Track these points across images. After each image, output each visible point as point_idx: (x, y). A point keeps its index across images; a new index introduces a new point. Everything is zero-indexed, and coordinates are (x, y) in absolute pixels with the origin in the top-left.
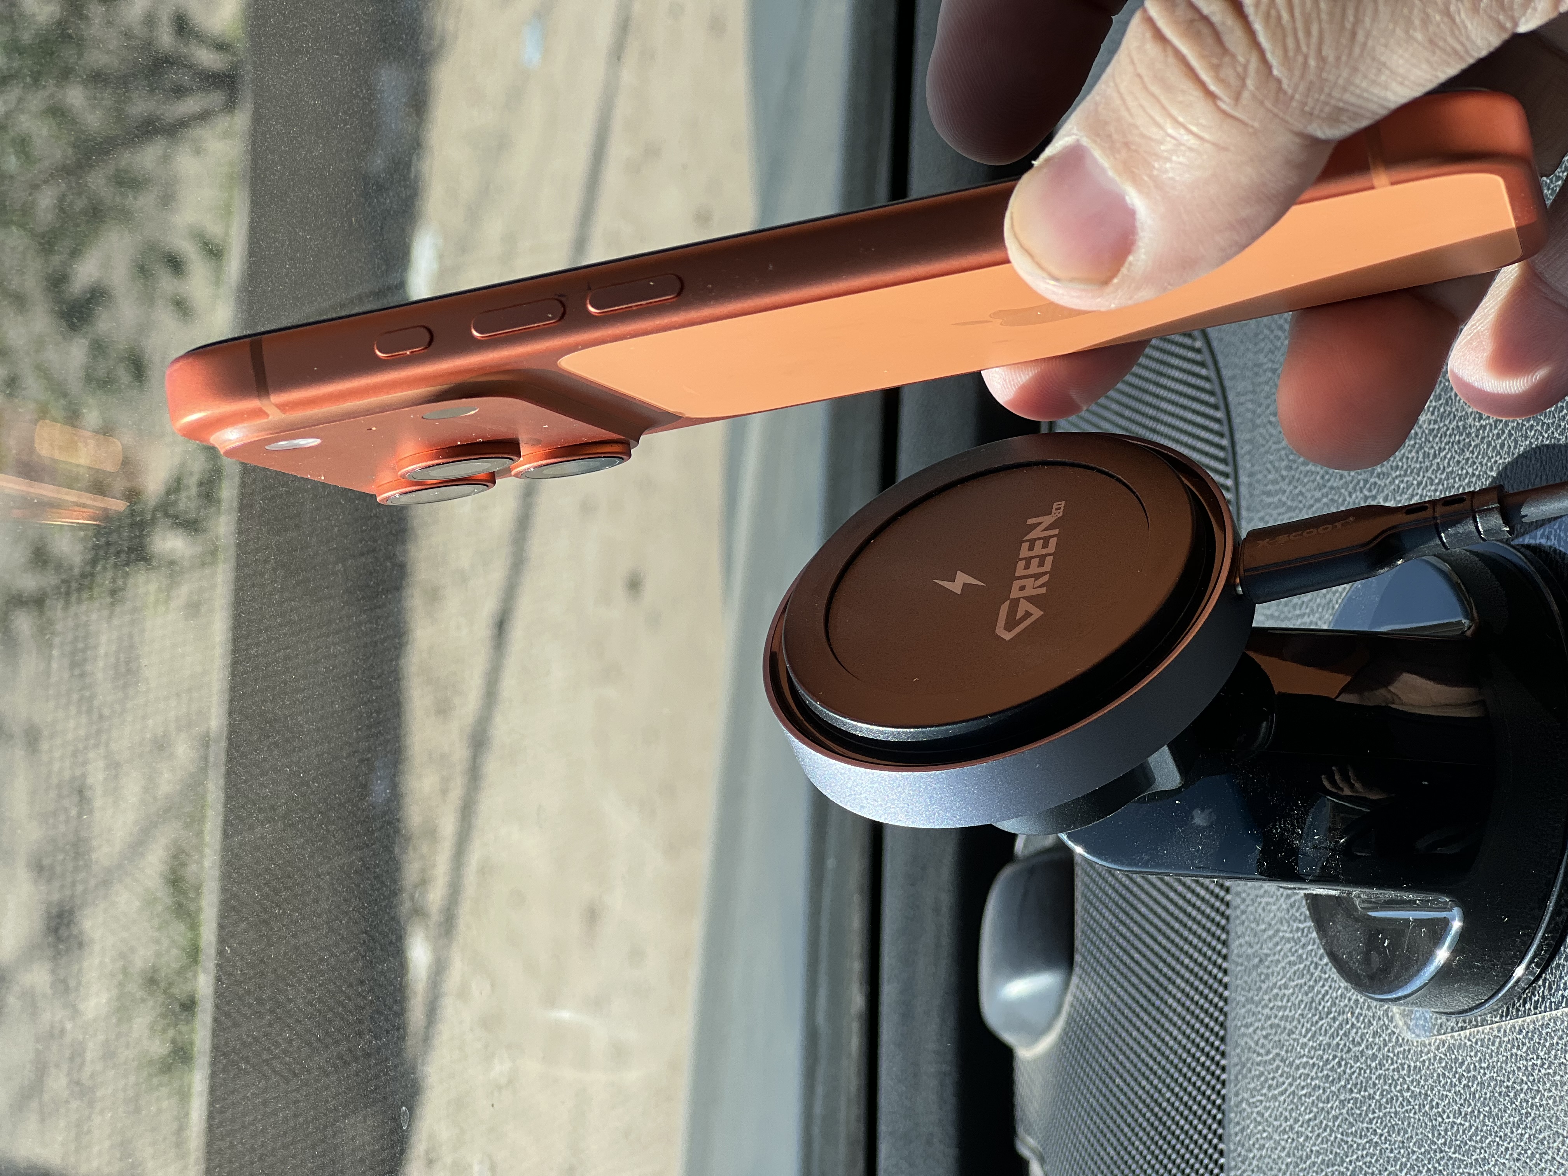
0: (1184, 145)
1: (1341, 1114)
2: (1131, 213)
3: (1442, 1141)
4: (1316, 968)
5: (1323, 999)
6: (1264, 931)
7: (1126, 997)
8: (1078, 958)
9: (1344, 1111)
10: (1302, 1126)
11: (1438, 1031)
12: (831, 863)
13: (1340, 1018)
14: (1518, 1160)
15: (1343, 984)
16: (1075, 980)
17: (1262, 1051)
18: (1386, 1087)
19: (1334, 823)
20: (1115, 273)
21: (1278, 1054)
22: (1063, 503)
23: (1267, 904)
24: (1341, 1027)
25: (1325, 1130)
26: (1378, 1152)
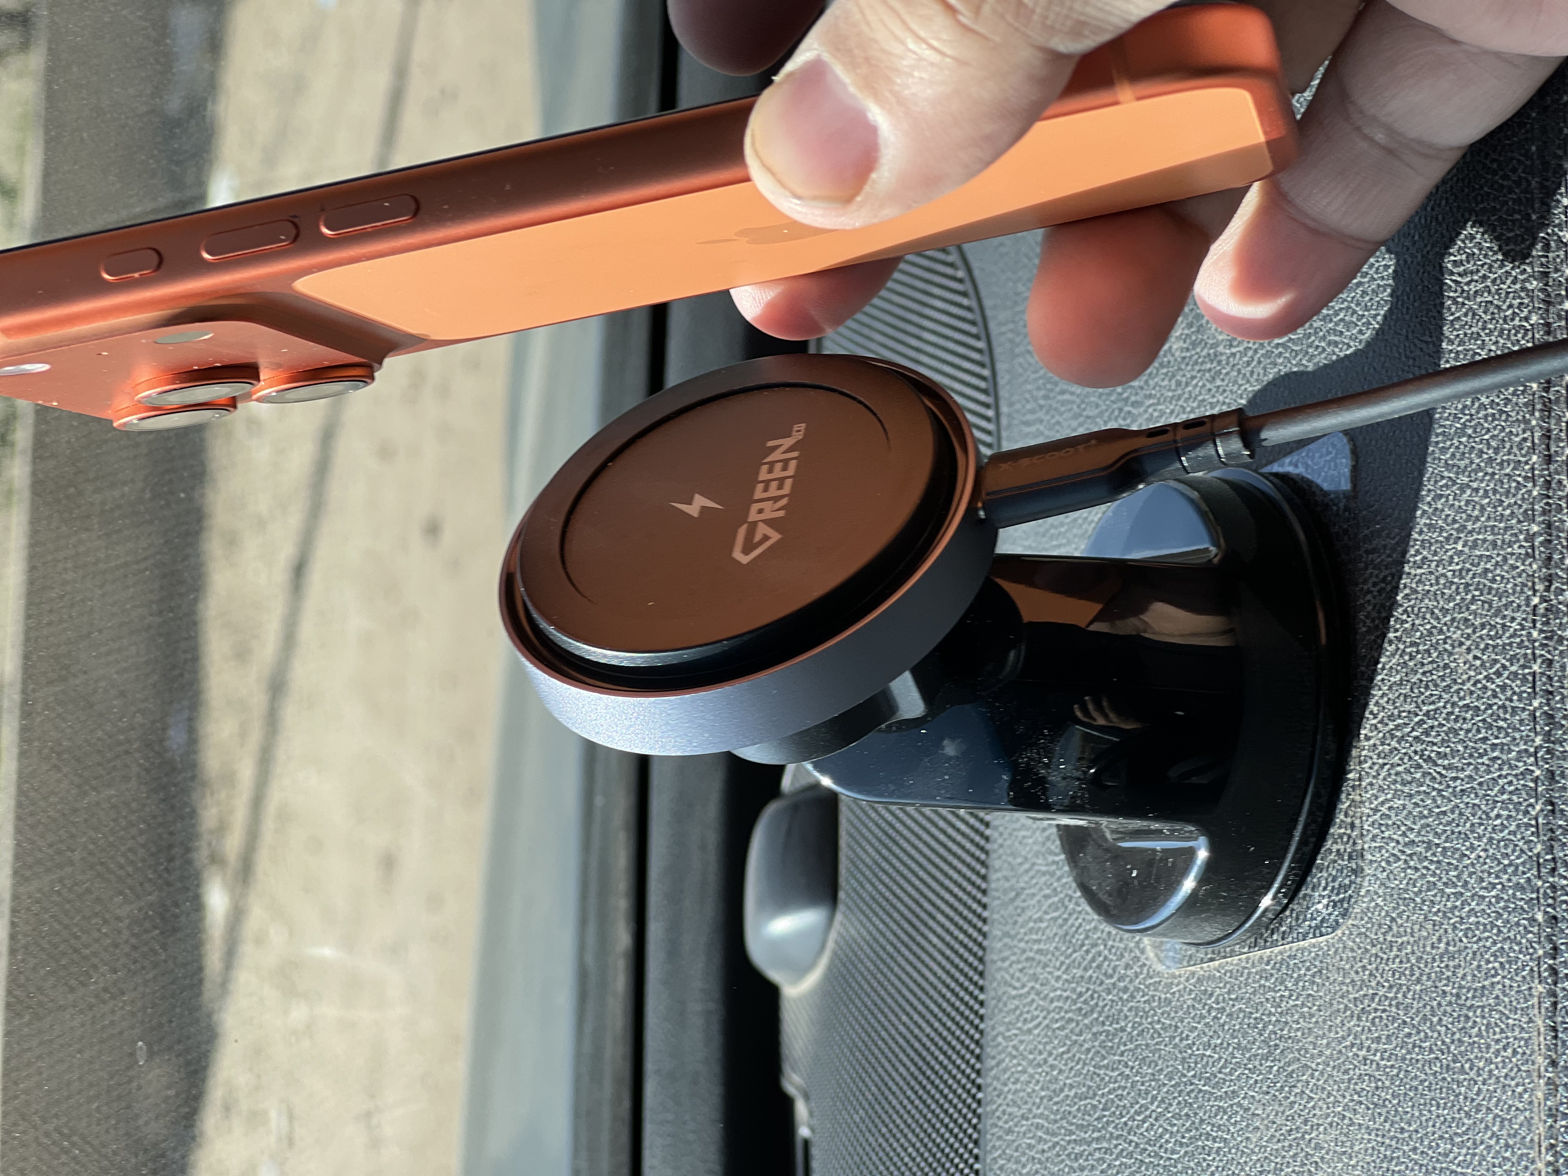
0: (925, 60)
1: (1094, 1047)
2: (872, 130)
3: (1192, 1073)
4: (1070, 901)
5: (1076, 931)
6: (1021, 864)
7: (888, 934)
8: (842, 895)
9: (1096, 1044)
10: (1055, 1059)
11: (1188, 962)
12: (599, 801)
13: (1093, 951)
14: (1268, 1093)
15: (1096, 917)
16: (839, 917)
17: (1018, 985)
18: (1137, 1020)
19: (1083, 752)
20: (857, 192)
21: (1033, 988)
22: (803, 425)
23: (1024, 837)
24: (1093, 960)
25: (1078, 1063)
26: (1129, 1085)
